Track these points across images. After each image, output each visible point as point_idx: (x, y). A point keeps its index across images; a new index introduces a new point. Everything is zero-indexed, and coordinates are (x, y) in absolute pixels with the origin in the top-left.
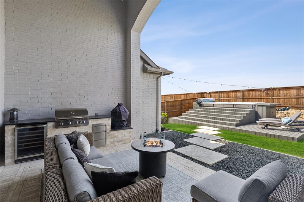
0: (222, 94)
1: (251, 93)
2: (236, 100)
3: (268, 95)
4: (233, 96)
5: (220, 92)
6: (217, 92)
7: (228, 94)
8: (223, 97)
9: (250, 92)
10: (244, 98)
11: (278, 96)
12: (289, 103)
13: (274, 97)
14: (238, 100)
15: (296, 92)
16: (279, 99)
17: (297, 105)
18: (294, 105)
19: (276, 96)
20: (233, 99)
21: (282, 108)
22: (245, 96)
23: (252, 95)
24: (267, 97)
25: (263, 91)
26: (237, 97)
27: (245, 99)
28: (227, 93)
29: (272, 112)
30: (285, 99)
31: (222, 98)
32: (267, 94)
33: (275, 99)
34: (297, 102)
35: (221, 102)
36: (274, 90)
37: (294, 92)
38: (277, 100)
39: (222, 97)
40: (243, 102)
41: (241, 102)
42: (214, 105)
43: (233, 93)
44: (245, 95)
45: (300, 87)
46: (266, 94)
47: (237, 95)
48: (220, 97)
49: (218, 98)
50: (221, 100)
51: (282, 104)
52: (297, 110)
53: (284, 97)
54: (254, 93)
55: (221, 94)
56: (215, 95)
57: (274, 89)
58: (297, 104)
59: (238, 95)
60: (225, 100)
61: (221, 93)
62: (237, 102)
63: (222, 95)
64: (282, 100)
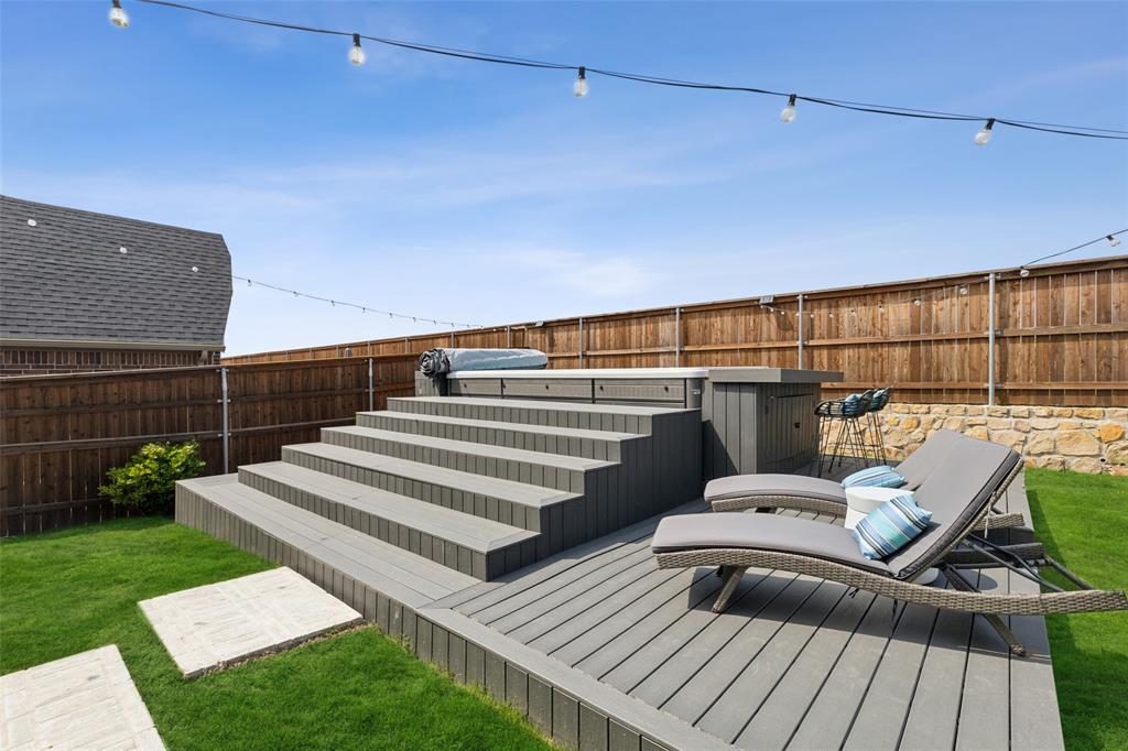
0: (598, 330)
1: (716, 321)
2: (652, 359)
3: (786, 330)
4: (643, 337)
5: (588, 321)
6: (572, 323)
7: (621, 329)
8: (603, 348)
9: (712, 319)
10: (687, 349)
11: (830, 337)
12: (877, 367)
13: (812, 339)
14: (661, 358)
15: (909, 309)
16: (834, 351)
17: (912, 380)
18: (901, 380)
19: (821, 337)
20: (641, 354)
21: (849, 398)
22: (691, 340)
23: (722, 332)
24: (784, 339)
25: (768, 312)
26: (656, 345)
27: (691, 352)
28: (616, 326)
29: (797, 426)
30: (862, 350)
31: (595, 350)
32: (785, 326)
33: (816, 353)
34: (914, 362)
35: (595, 367)
36: (816, 304)
37: (897, 314)
38: (825, 353)
39: (598, 346)
40: (680, 366)
41: (675, 366)
42: (503, 386)
43: (640, 324)
44: (691, 333)
45: (928, 282)
46: (779, 326)
47: (657, 335)
48: (588, 349)
49: (580, 353)
50: (592, 360)
51: (846, 376)
52: (914, 407)
53: (858, 340)
54: (728, 319)
55: (592, 331)
56: (569, 339)
57: (814, 299)
58: (915, 377)
59: (660, 334)
60: (607, 360)
61: (592, 325)
62: (658, 366)
63: (596, 332)
64: (847, 352)
